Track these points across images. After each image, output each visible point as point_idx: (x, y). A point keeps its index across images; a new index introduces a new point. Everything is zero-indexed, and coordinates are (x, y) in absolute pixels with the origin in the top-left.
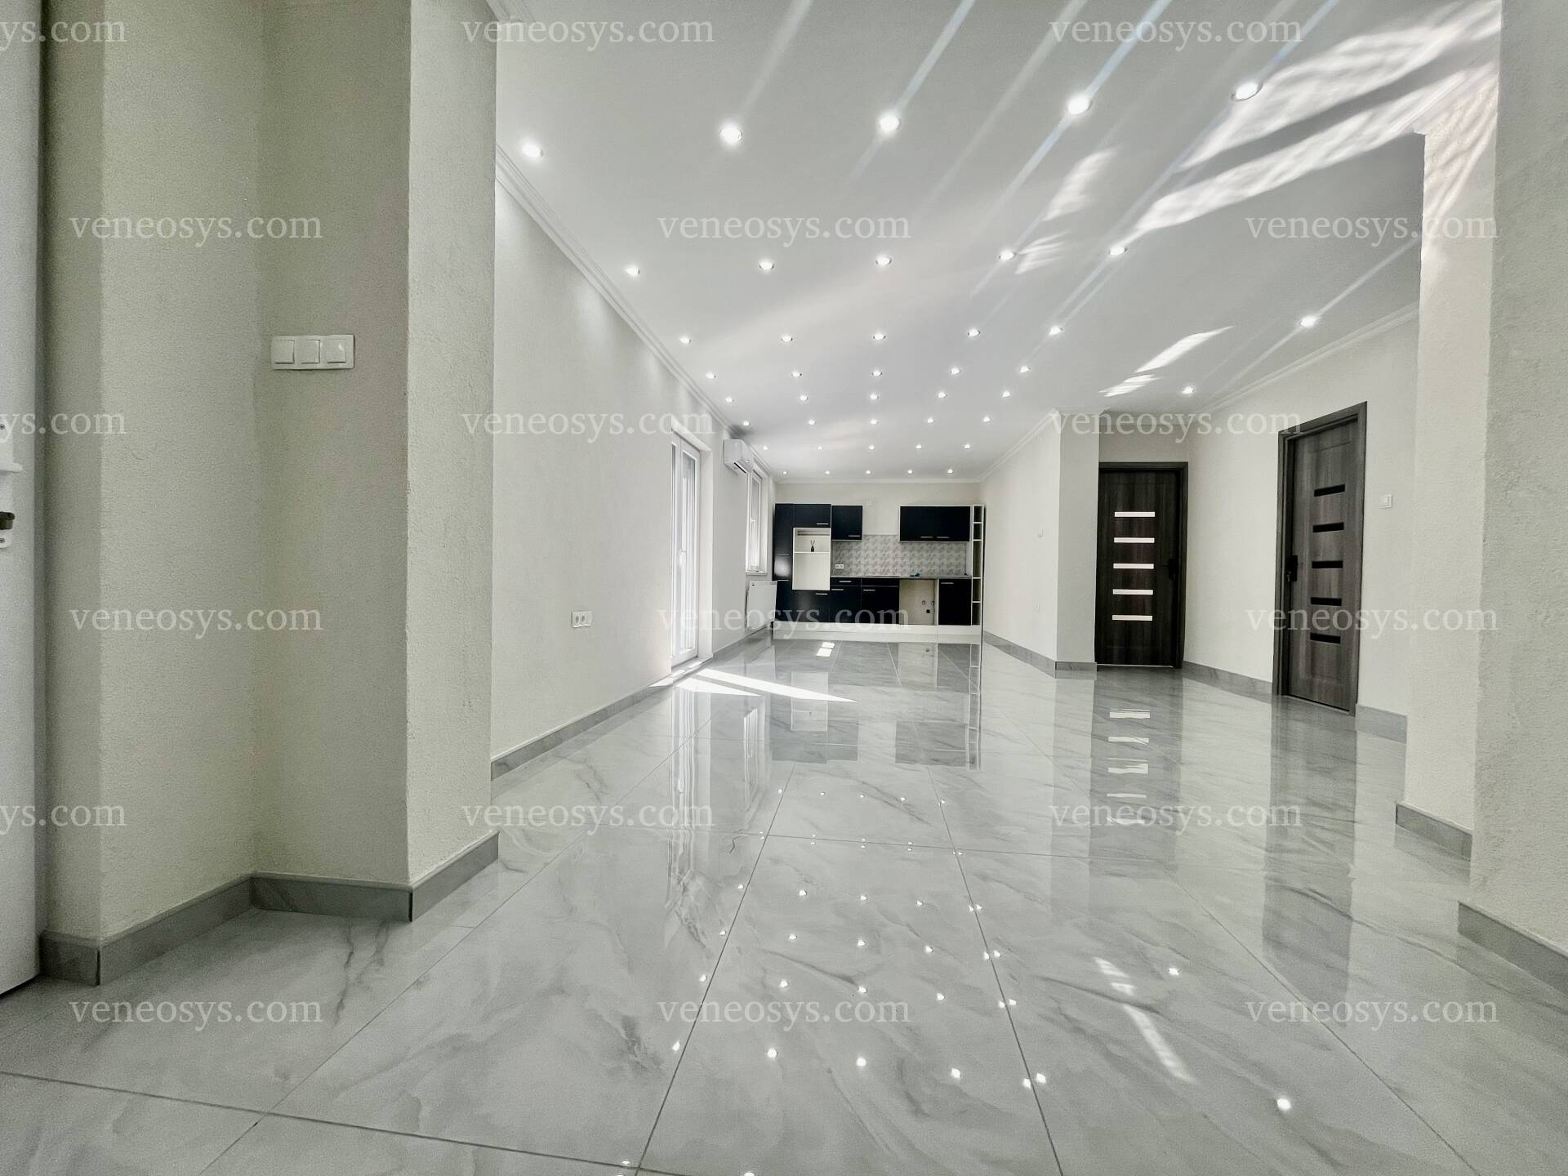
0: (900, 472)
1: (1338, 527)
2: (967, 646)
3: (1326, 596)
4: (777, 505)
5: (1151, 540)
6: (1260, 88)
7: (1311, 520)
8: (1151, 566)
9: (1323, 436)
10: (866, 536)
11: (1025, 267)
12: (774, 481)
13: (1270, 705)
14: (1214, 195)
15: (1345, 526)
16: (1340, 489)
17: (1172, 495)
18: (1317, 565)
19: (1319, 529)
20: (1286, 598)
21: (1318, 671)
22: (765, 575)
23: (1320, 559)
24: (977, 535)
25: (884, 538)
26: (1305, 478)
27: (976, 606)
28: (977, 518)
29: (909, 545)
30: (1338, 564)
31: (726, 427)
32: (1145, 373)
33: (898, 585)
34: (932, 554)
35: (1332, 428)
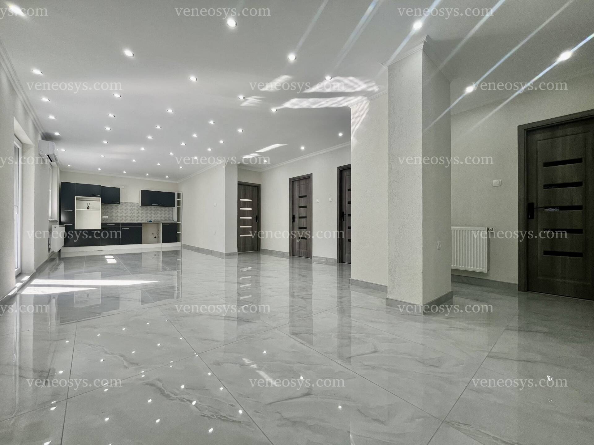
0: (142, 174)
1: (305, 207)
2: (175, 251)
3: (302, 226)
4: (62, 183)
5: (251, 209)
6: (331, 79)
7: (298, 205)
8: (251, 218)
9: (300, 181)
10: (121, 202)
11: (245, 104)
12: (59, 169)
13: (289, 260)
14: (306, 103)
15: (307, 207)
16: (305, 196)
17: (256, 195)
18: (300, 218)
19: (300, 207)
20: (292, 228)
21: (301, 248)
22: (56, 221)
23: (301, 216)
24: (179, 205)
25: (131, 204)
26: (296, 192)
27: (179, 234)
28: (179, 198)
29: (144, 207)
30: (305, 217)
31: (40, 132)
32: (257, 153)
33: (142, 226)
34: (157, 212)
35: (303, 179)
